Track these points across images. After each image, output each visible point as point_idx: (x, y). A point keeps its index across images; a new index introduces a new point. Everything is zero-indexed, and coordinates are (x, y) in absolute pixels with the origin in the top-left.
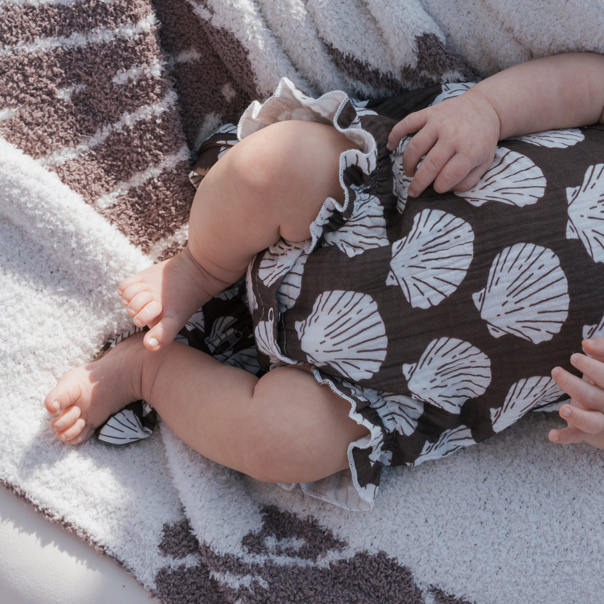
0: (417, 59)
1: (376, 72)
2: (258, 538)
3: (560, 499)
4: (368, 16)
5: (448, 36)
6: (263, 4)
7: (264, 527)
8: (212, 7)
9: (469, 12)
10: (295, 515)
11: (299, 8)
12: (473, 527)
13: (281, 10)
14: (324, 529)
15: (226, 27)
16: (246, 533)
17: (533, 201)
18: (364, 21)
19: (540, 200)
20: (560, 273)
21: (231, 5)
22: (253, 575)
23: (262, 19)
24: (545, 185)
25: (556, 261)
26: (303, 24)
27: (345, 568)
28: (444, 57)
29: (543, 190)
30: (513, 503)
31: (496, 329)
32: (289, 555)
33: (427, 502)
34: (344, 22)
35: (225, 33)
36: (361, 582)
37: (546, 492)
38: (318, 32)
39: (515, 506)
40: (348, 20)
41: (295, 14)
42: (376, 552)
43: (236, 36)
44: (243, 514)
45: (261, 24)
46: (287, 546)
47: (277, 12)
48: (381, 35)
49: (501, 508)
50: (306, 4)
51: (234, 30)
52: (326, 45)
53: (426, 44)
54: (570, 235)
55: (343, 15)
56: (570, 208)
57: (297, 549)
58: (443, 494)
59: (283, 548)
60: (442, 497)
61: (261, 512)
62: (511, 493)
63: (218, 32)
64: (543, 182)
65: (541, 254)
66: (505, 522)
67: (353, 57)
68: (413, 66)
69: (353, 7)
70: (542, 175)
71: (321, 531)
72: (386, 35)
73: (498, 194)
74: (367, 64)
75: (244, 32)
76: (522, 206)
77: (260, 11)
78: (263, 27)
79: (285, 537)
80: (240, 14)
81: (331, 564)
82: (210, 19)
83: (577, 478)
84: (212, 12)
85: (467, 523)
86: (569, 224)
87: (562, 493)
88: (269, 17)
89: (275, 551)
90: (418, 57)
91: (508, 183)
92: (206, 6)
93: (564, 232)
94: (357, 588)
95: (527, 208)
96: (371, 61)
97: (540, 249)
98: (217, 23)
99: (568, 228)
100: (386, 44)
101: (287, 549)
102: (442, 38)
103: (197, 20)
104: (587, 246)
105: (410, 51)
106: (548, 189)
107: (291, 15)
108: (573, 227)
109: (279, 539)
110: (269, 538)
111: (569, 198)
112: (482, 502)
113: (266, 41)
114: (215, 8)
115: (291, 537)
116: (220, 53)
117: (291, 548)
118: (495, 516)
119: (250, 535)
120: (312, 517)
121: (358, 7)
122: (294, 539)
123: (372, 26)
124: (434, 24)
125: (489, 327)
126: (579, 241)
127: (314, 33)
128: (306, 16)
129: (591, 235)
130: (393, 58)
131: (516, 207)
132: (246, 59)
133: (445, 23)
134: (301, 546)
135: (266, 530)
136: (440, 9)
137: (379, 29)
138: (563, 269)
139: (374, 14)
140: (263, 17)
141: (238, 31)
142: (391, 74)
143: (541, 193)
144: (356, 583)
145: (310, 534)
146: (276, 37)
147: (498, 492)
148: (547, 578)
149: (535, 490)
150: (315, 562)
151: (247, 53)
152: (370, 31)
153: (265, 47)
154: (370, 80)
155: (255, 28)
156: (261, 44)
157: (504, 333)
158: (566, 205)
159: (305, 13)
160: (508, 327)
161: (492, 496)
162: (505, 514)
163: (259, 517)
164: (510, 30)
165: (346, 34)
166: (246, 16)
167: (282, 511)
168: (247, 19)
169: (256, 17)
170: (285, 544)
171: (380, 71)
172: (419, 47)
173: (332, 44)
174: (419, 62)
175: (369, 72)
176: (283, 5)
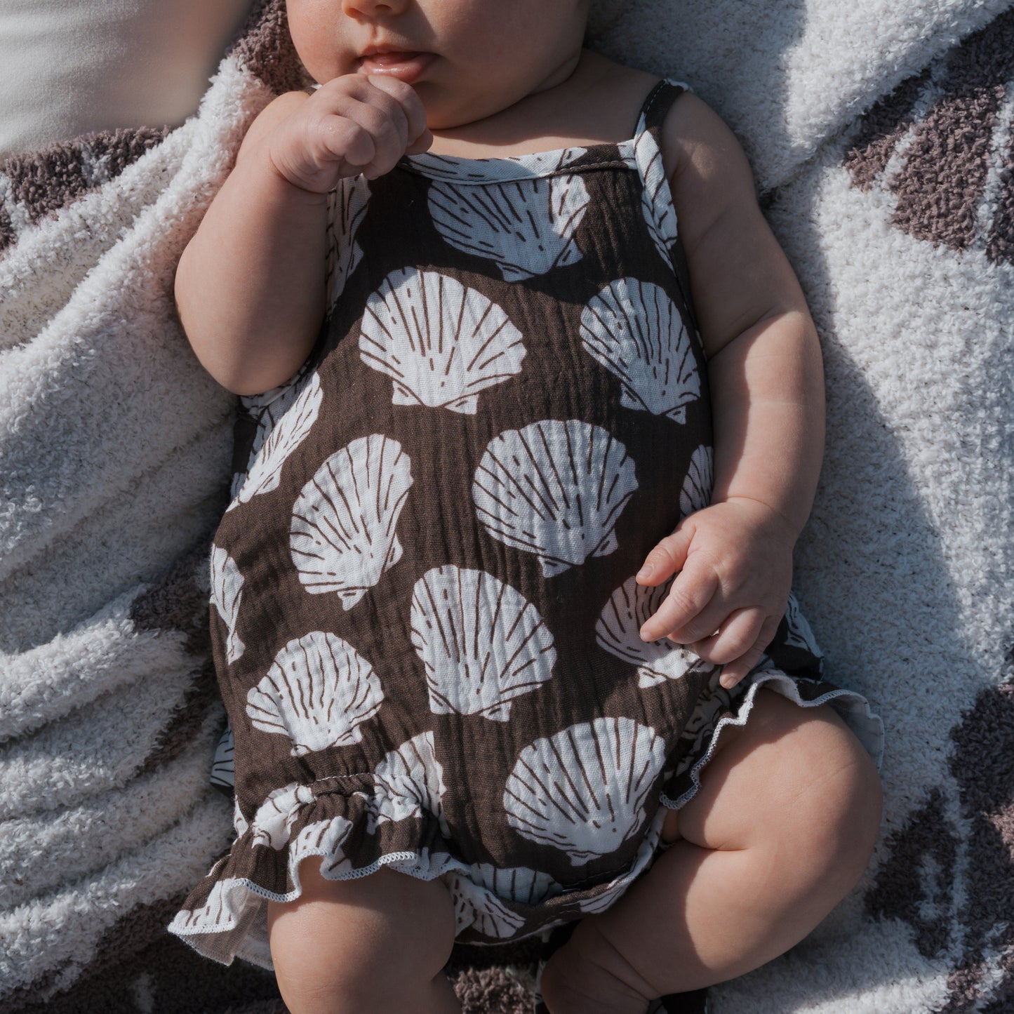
0: (173, 632)
1: (190, 696)
2: (922, 930)
3: (883, 448)
4: (96, 706)
5: (140, 579)
6: (62, 877)
7: (904, 918)
8: (60, 962)
9: (104, 544)
10: (881, 865)
11: (72, 819)
12: (920, 588)
13: (74, 849)
14: (908, 824)
15: (95, 939)
16: (913, 949)
17: (405, 460)
18: (103, 714)
19: (405, 449)
20: (530, 431)
21: (58, 932)
22: (984, 945)
23: (87, 881)
24: (381, 437)
25: (509, 434)
26: (100, 814)
27: (974, 795)
28: (172, 588)
29: (389, 442)
30: (887, 522)
31: (603, 544)
32: (951, 883)
33: (877, 656)
34: (103, 746)
35: (106, 941)
36: (998, 770)
37: (870, 469)
38: (116, 789)
39: (891, 519)
40: (99, 740)
41: (82, 826)
42: (951, 745)
43: (111, 924)
44: (883, 950)
45: (94, 885)
46: (933, 883)
47: (76, 855)
48: (131, 685)
49: (893, 542)
50: (67, 808)
51: (101, 927)
52: (138, 776)
53: (148, 616)
54: (471, 408)
55: (90, 748)
56: (427, 402)
57: (939, 868)
58: (865, 629)
59: (937, 890)
60: (870, 631)
61: (877, 919)
62: (869, 524)
63: (102, 952)
64: (377, 439)
65: (494, 458)
66: (915, 536)
67: (161, 733)
68: (183, 637)
69: (79, 731)
70: (364, 439)
71: (911, 829)
72: (130, 679)
73: (386, 516)
74: (176, 710)
75: (105, 911)
76: (411, 480)
77: (73, 883)
78: (98, 880)
79: (918, 886)
80: (74, 918)
81: (966, 817)
82: (80, 964)
83: (851, 420)
84: (68, 962)
85: (913, 596)
86: (452, 407)
87: (873, 445)
88: (84, 868)
89: (944, 905)
90: (169, 629)
91: (369, 497)
92: (58, 972)
93: (465, 417)
94: (1006, 778)
95: (416, 472)
96: (170, 704)
97: (486, 460)
98: (87, 955)
99: (459, 410)
100: (144, 679)
101: (939, 884)
102: (142, 589)
103: (78, 987)
104: (491, 383)
105: (157, 642)
106: (390, 434)
107: (83, 833)
108: (459, 402)
109: (922, 896)
110: (922, 913)
111: (410, 401)
112: (882, 570)
113: (124, 875)
114: (61, 957)
115: (918, 876)
116: (140, 947)
117: (937, 878)
118: (906, 551)
119: (917, 943)
120: (887, 839)
121: (80, 722)
122: (922, 872)
123: (113, 701)
124: (117, 600)
125: (598, 554)
126: (483, 393)
127: (116, 796)
128: (87, 808)
129: (475, 374)
130: (169, 670)
131: (411, 490)
132: (151, 908)
133: (117, 583)
134: (933, 861)
135: (910, 916)
136: (94, 590)
137: (119, 689)
138: (524, 425)
139: (92, 699)
140: (83, 878)
141: (102, 921)
142: (194, 672)
143: (394, 446)
144: (998, 778)
145: (916, 846)
146: (119, 858)
147: (866, 543)
148: (1006, 476)
149: (867, 486)
150: (961, 842)
151: (141, 906)
152: (122, 703)
153: (132, 876)
154: (202, 706)
155: (100, 894)
156: (128, 885)
157: (613, 534)
158: (420, 409)
159: (81, 810)
160: (604, 525)
161: (873, 553)
162: (902, 535)
163: (887, 925)
164: (136, 482)
165: (121, 745)
166: (77, 909)
167: (875, 885)
168: (84, 906)
169: (83, 891)
170: (930, 887)
171: (189, 689)
172: (152, 627)
173: (138, 767)
174: (178, 627)
175: (189, 708)
176: (65, 846)
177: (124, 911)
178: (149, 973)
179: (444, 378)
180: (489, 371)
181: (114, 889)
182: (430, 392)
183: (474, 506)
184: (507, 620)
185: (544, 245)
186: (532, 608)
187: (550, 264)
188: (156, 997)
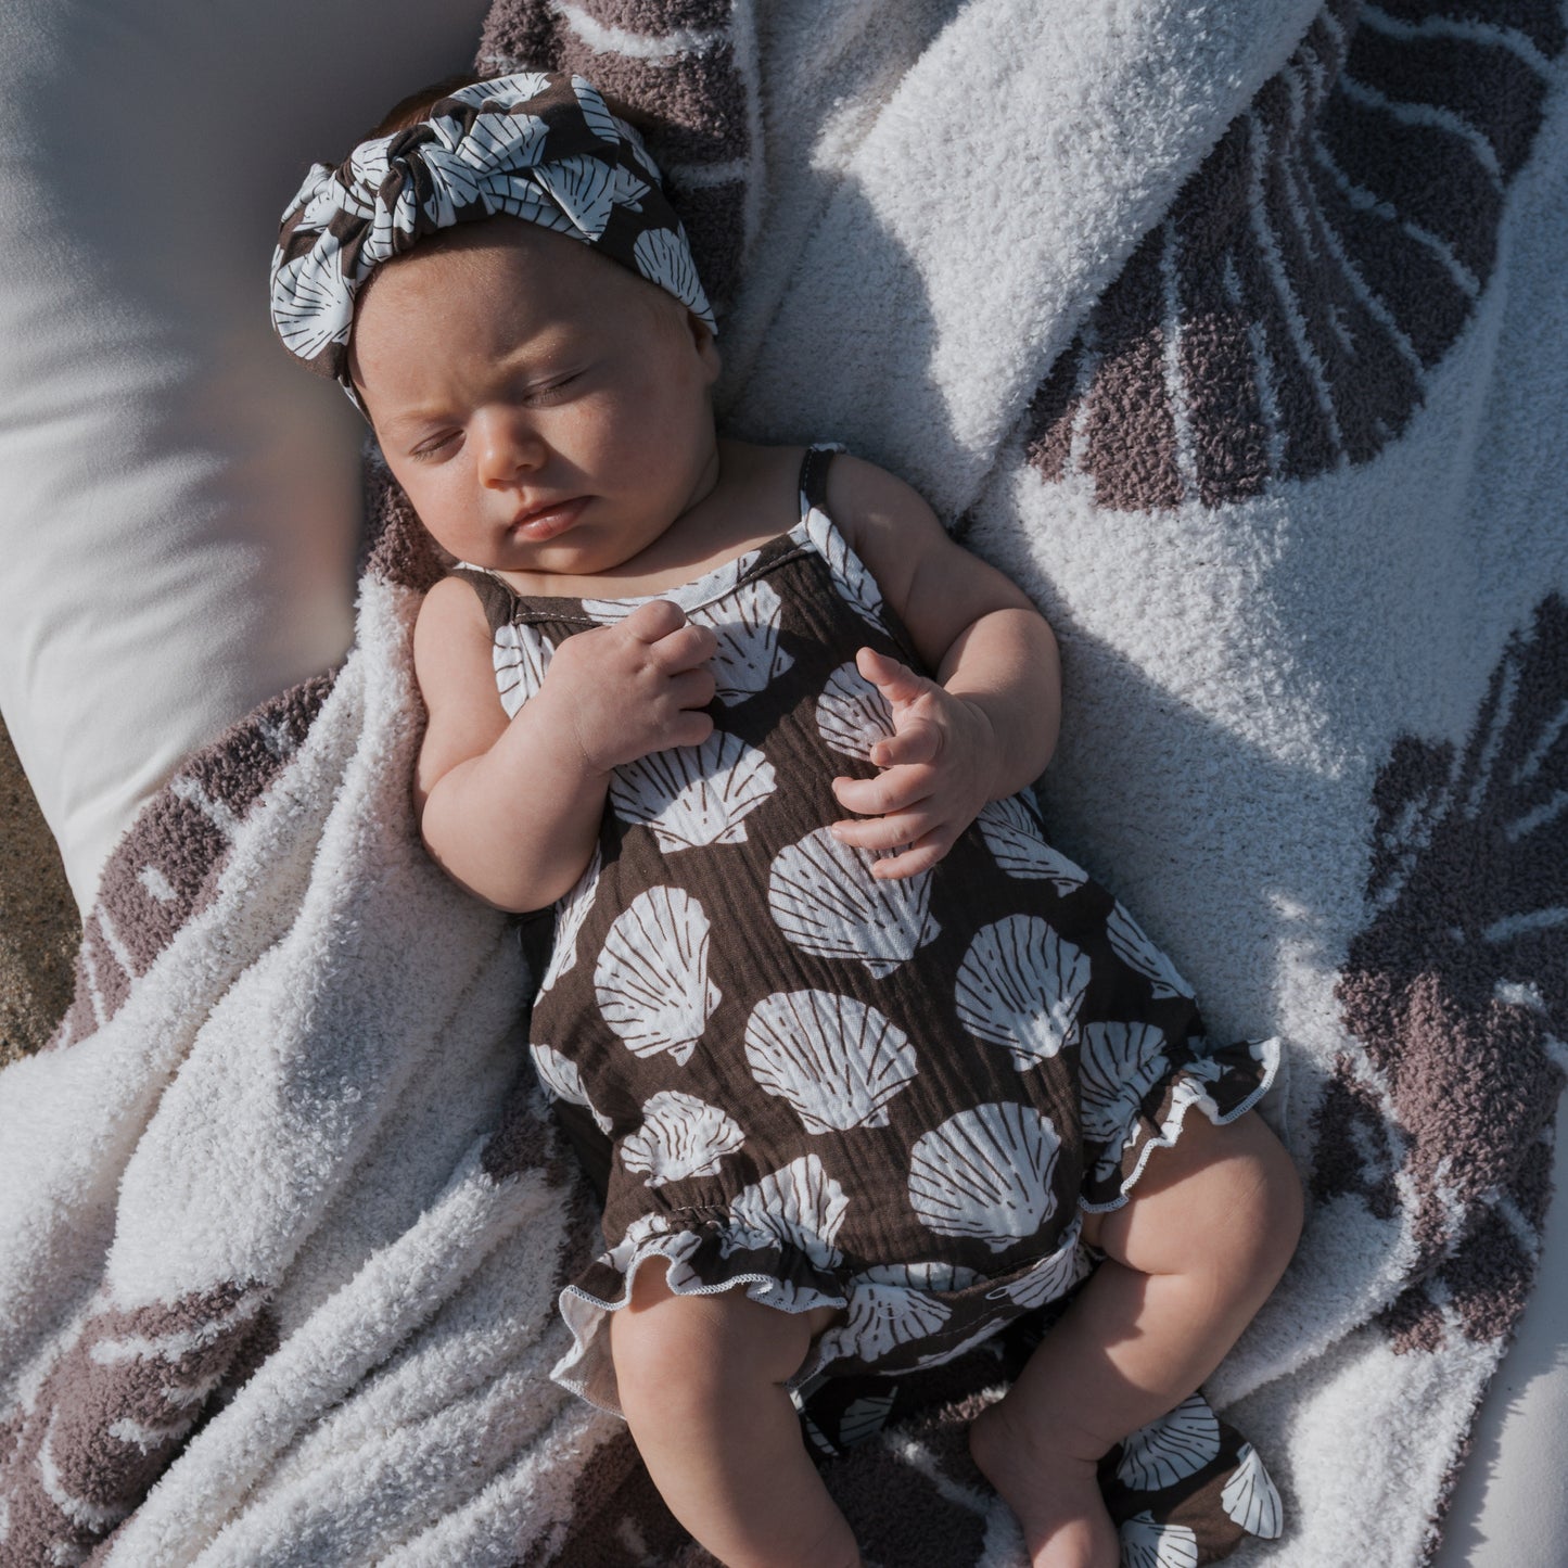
0: (530, 1171)
1: (570, 1229)
2: (1372, 1195)
3: (1169, 734)
4: (483, 1271)
5: (477, 1132)
6: (515, 1446)
7: (1352, 1190)
8: (544, 1528)
9: (430, 1110)
10: (1314, 1148)
11: (504, 1387)
12: (1254, 860)
13: (516, 1415)
14: (1324, 1098)
15: (569, 1494)
16: (1369, 1216)
17: (695, 905)
18: (493, 1276)
19: (691, 893)
20: (807, 843)
21: (532, 1498)
22: (1435, 1188)
23: (540, 1441)
24: (662, 888)
25: (787, 851)
26: (528, 1372)
27: (1378, 1045)
28: (513, 1129)
29: (672, 891)
30: (1199, 806)
31: (925, 932)
32: (1385, 1139)
33: (1235, 944)
34: (506, 1306)
35: (580, 1493)
36: (1393, 1013)
37: (1164, 759)
38: (533, 1344)
39: (1201, 802)
40: (500, 1302)
41: (516, 1390)
42: (1338, 1004)
43: (579, 1473)
44: (1340, 1229)
45: (548, 1441)
46: (1369, 1146)
47: (521, 1419)
48: (509, 1239)
49: (1211, 824)
50: (494, 1378)
51: (571, 1480)
52: (550, 1324)
53: (501, 1165)
54: (741, 835)
55: (495, 1313)
56: (696, 843)
57: (1370, 1131)
58: (1215, 922)
59: (1376, 1152)
60: (1220, 922)
61: (1327, 1202)
62: (1182, 814)
63: (580, 1505)
64: (659, 892)
65: (782, 878)
66: (1231, 810)
67: (556, 1274)
68: (542, 1173)
69: (477, 1300)
71: (1329, 1101)
72: (506, 1232)
73: (693, 963)
74: (562, 1247)
75: (568, 1463)
76: (708, 922)
77: (527, 1448)
78: (551, 1435)
79: (1356, 1154)
80: (542, 1479)
81: (1379, 1070)
82: (564, 1523)
83: (1127, 716)
84: (551, 1525)
85: (1250, 871)
86: (722, 840)
87: (1158, 733)
88: (532, 1430)
89: (1385, 1162)
90: (525, 1169)
91: (669, 948)
92: (545, 1538)
93: (738, 846)
94: (1404, 1017)
95: (710, 913)
96: (553, 1243)
97: (774, 882)
98: (566, 1511)
99: (729, 841)
100: (519, 1228)
101: (1375, 1145)
102: (483, 1141)
103: (570, 1544)
104: (751, 807)
105: (519, 1186)
106: (670, 882)
107: (518, 1397)
108: (727, 833)
109: (1363, 1163)
110: (1367, 1178)
111: (679, 846)
112: (1210, 856)
113: (572, 1424)
114: (543, 1522)
115: (1353, 1144)
116: (613, 1489)
117: (1371, 1139)
118: (1227, 828)
119: (1372, 1208)
120: (1310, 1121)
121: (474, 1292)
122: (1354, 1139)
123: (498, 1259)
124: (464, 1160)
125: (924, 943)
126: (747, 818)
127: (537, 1351)
128: (513, 1371)
129: (732, 804)
130: (540, 1210)
131: (710, 932)
132: (611, 1446)
133: (457, 1142)
134: (1362, 1126)
135: (1357, 1186)
136: (438, 1158)
137: (499, 1246)
138: (799, 838)
139: (478, 1264)
140: (535, 1441)
141: (569, 1474)
142: (565, 1204)
143: (678, 895)
144: (1396, 1020)
145: (1340, 1117)
146: (562, 1409)
147: (1186, 835)
149: (1167, 777)
150: (1382, 1095)
151: (600, 1447)
152: (507, 1259)
153: (582, 1421)
154: (586, 1235)
155: (557, 1448)
156: (580, 1431)
157: (931, 917)
158: (692, 851)
159: (508, 1375)
160: (918, 912)
161: (1196, 842)
162: (1219, 814)
163: (1337, 1203)
164: (439, 1038)
165: (523, 1298)
166: (541, 1469)
167: (1315, 1170)
168: (547, 1465)
169: (540, 1451)
170: (1368, 1152)
171: (566, 1223)
172: (509, 1173)
173: (547, 1316)
174: (534, 1165)
175: (574, 1241)
176: (506, 1415)
177: (587, 1457)
178: (630, 1515)
179: (704, 815)
180: (745, 796)
181: (569, 1438)
182: (696, 832)
183: (779, 930)
184: (854, 1029)
185: (754, 662)
186: (873, 1011)
187: (766, 678)
188: (645, 1537)
